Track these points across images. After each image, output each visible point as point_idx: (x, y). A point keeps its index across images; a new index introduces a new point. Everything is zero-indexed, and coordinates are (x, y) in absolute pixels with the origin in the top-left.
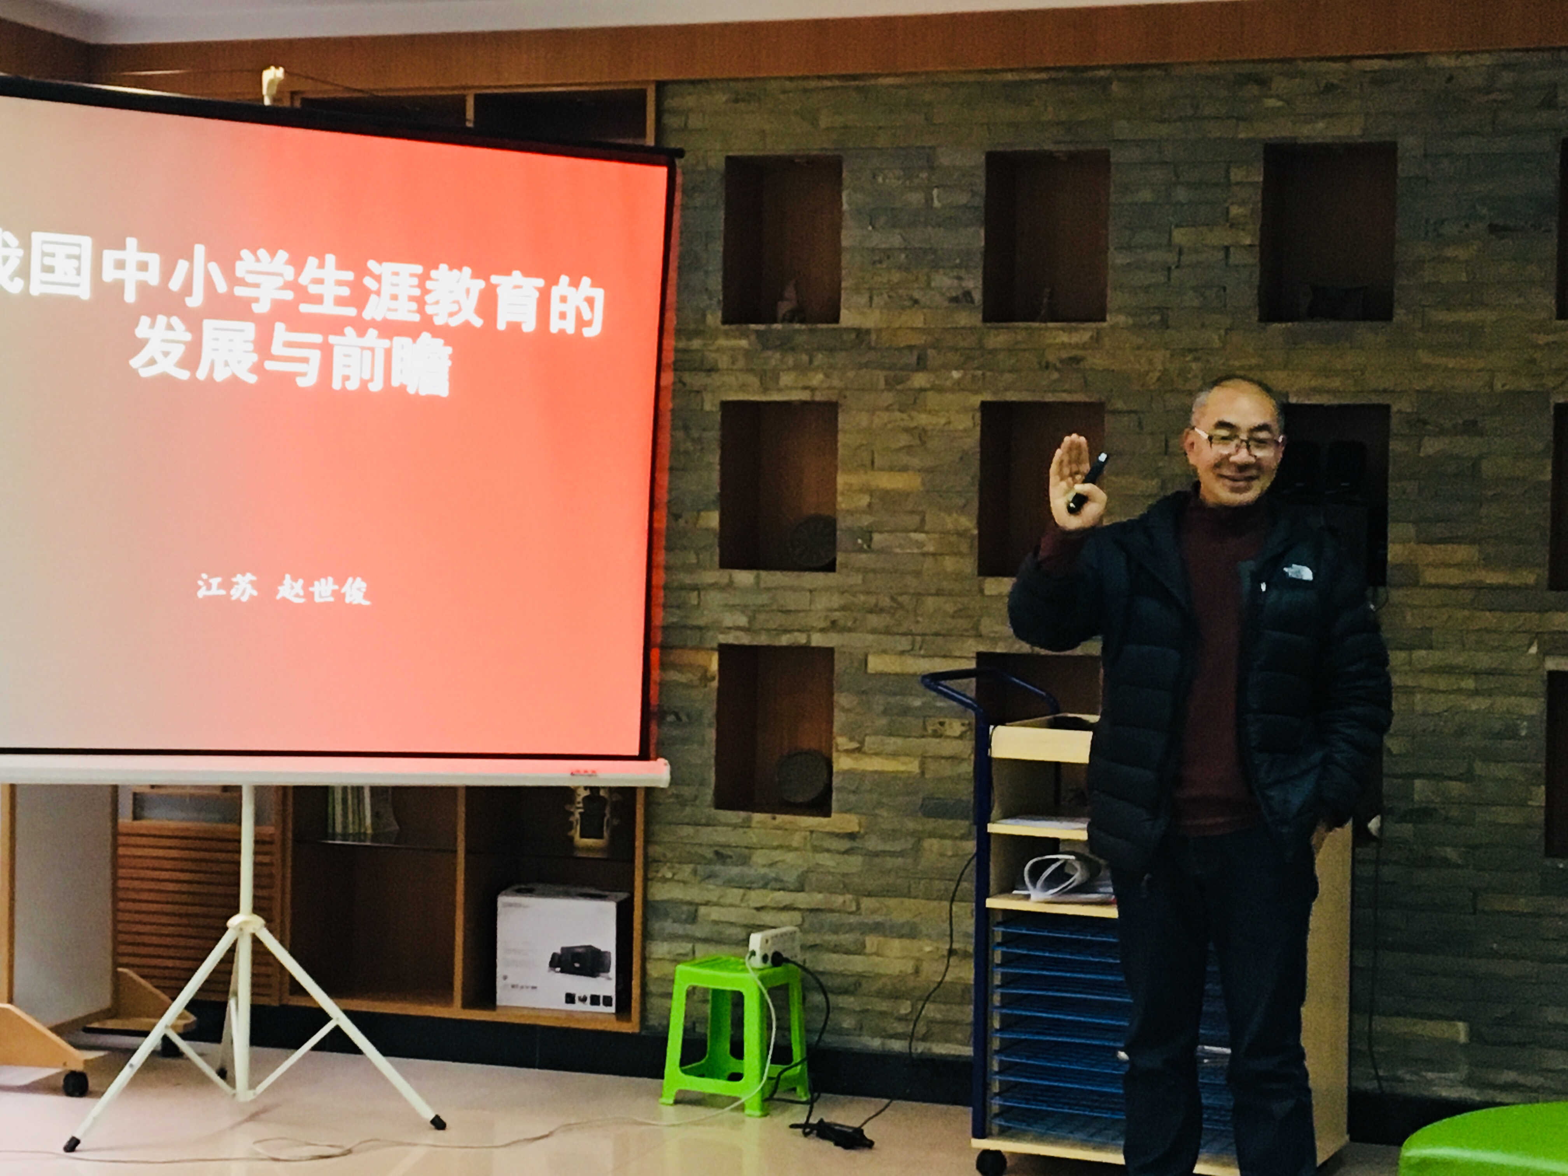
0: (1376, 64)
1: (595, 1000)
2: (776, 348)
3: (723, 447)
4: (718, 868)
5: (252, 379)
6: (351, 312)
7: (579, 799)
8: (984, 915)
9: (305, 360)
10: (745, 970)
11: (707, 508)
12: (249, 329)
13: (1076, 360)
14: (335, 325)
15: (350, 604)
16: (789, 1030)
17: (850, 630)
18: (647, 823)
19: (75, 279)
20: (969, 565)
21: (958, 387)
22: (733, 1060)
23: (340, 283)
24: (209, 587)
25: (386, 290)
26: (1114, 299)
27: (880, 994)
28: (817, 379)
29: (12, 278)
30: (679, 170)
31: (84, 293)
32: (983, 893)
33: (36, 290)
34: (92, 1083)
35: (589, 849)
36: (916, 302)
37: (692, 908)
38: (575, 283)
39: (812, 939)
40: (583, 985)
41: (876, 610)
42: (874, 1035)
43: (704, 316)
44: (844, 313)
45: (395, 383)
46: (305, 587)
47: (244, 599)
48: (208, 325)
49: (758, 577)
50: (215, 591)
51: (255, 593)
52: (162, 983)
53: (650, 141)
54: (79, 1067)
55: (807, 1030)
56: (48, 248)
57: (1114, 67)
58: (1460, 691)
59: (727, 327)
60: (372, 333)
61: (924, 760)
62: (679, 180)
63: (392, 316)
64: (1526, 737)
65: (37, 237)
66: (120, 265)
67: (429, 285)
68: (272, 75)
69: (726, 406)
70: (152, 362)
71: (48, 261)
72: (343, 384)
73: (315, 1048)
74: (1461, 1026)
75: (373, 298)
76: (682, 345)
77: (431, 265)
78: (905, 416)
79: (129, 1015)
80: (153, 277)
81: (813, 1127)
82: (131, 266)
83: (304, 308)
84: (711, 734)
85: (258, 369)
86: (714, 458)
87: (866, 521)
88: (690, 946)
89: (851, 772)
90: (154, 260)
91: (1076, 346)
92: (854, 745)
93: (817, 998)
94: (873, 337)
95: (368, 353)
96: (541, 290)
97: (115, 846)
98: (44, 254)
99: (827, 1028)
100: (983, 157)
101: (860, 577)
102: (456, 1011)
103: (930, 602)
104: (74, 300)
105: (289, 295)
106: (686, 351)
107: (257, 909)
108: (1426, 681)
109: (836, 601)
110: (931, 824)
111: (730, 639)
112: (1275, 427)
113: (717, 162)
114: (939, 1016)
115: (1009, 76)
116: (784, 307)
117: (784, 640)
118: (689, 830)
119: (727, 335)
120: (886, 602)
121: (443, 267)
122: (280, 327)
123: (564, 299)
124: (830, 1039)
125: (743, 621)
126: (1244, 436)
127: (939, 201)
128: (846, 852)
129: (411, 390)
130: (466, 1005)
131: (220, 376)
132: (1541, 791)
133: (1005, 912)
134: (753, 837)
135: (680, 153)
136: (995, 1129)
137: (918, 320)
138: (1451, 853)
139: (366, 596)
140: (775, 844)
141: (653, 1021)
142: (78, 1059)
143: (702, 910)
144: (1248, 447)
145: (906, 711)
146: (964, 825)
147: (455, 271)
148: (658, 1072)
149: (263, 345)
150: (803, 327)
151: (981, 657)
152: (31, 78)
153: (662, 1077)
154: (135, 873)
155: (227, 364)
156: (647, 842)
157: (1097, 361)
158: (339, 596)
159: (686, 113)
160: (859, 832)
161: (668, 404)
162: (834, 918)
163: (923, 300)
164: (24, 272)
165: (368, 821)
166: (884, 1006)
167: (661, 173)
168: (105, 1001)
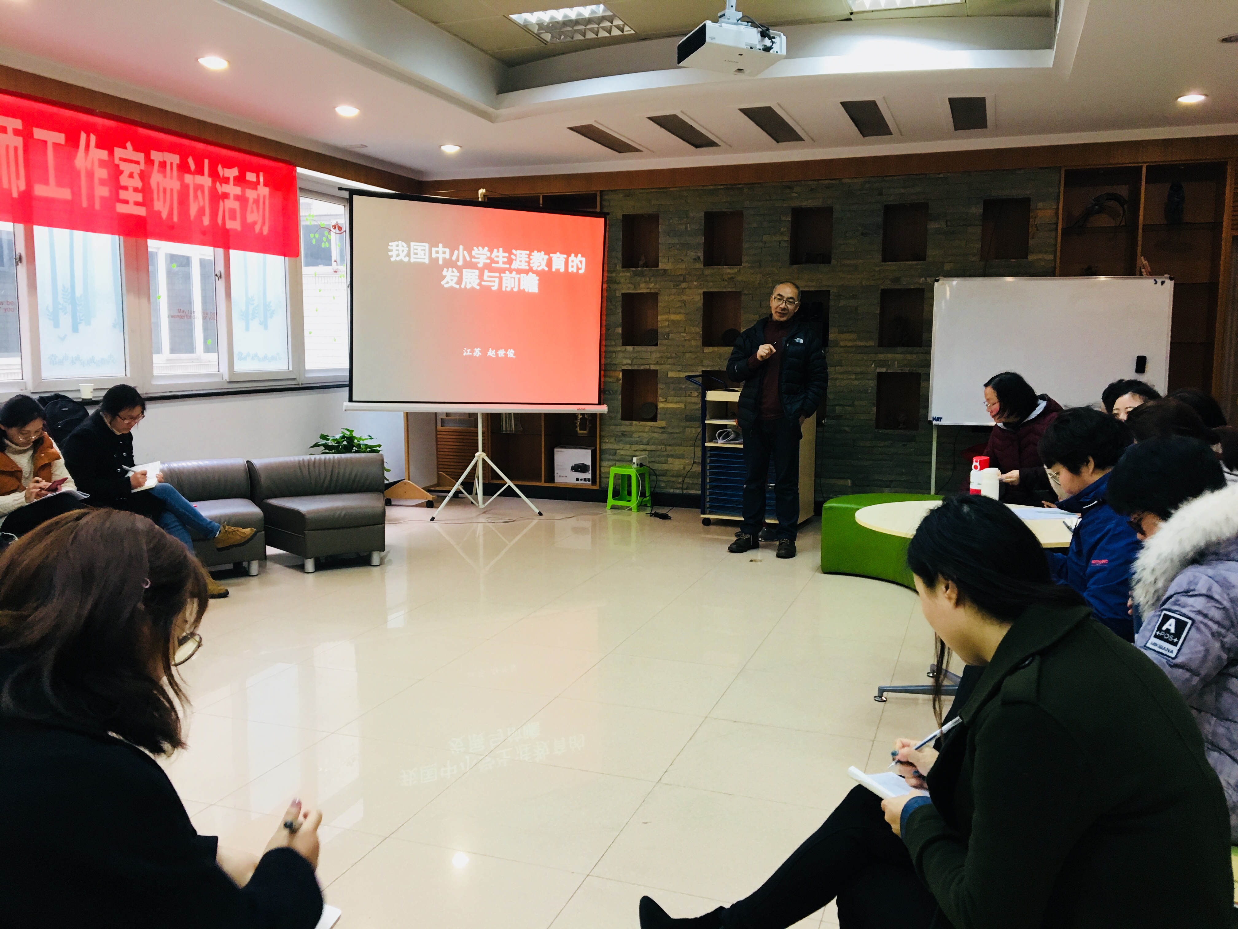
0: (827, 182)
1: (585, 480)
2: (639, 276)
3: (622, 307)
4: (622, 438)
5: (478, 287)
6: (508, 266)
7: (579, 418)
8: (704, 448)
9: (494, 281)
10: (632, 468)
11: (618, 327)
12: (477, 272)
13: (733, 278)
14: (503, 271)
15: (509, 357)
16: (645, 487)
17: (662, 364)
18: (600, 425)
19: (424, 257)
20: (700, 343)
21: (696, 287)
22: (628, 496)
23: (504, 257)
24: (467, 352)
25: (518, 259)
26: (745, 258)
27: (673, 476)
28: (652, 285)
29: (405, 257)
30: (608, 219)
31: (427, 261)
32: (704, 442)
33: (412, 260)
34: (435, 504)
35: (582, 434)
36: (682, 260)
37: (615, 451)
38: (576, 256)
39: (653, 459)
40: (581, 475)
41: (671, 357)
42: (671, 488)
43: (616, 266)
44: (660, 264)
45: (522, 288)
46: (496, 352)
47: (477, 356)
48: (464, 271)
49: (634, 348)
50: (469, 354)
51: (481, 354)
52: (453, 477)
53: (598, 210)
54: (431, 499)
55: (651, 487)
56: (416, 247)
57: (745, 184)
58: (850, 379)
59: (624, 269)
60: (514, 273)
61: (686, 404)
62: (608, 222)
63: (520, 267)
64: (870, 393)
65: (412, 244)
66: (437, 252)
67: (531, 257)
68: (482, 191)
69: (623, 294)
70: (448, 283)
71: (416, 251)
72: (506, 289)
73: (499, 495)
74: (849, 481)
75: (514, 261)
76: (609, 275)
77: (532, 251)
78: (680, 297)
79: (444, 486)
80: (447, 256)
81: (653, 514)
82: (441, 252)
83: (493, 265)
84: (620, 397)
85: (480, 284)
86: (620, 310)
87: (667, 330)
88: (614, 462)
89: (663, 408)
90: (447, 250)
91: (732, 274)
92: (664, 400)
93: (654, 478)
94: (669, 271)
95: (513, 279)
96: (565, 258)
97: (437, 435)
98: (414, 249)
99: (657, 486)
100: (703, 214)
101: (665, 348)
102: (542, 484)
103: (688, 355)
104: (423, 264)
105: (488, 261)
106: (611, 277)
107: (484, 451)
108: (840, 376)
109: (658, 355)
110: (688, 423)
111: (625, 368)
112: (796, 298)
113: (620, 217)
114: (691, 482)
115: (712, 187)
116: (641, 263)
117: (642, 368)
118: (613, 427)
119: (624, 272)
120: (674, 355)
121: (536, 252)
122: (486, 271)
123: (573, 261)
124: (658, 490)
125: (629, 362)
126: (785, 299)
127: (690, 227)
128: (662, 433)
129: (526, 290)
130: (545, 482)
131: (468, 287)
132: (874, 409)
133: (711, 447)
134: (633, 429)
135: (608, 214)
136: (708, 512)
137: (683, 266)
138: (847, 429)
139: (514, 355)
140: (640, 430)
141: (603, 486)
142: (430, 497)
143: (618, 451)
144: (786, 303)
145: (681, 389)
146: (698, 424)
147: (539, 253)
148: (605, 501)
149: (481, 277)
150: (647, 269)
151: (703, 371)
152: (409, 194)
153: (607, 502)
154: (442, 443)
155: (470, 283)
156: (600, 431)
157: (740, 278)
158: (506, 355)
159: (609, 201)
160: (666, 427)
161: (605, 294)
162: (658, 453)
163: (685, 260)
164: (408, 255)
165: (513, 427)
166: (674, 479)
167: (602, 220)
168: (435, 481)
